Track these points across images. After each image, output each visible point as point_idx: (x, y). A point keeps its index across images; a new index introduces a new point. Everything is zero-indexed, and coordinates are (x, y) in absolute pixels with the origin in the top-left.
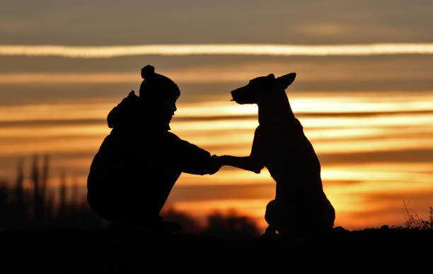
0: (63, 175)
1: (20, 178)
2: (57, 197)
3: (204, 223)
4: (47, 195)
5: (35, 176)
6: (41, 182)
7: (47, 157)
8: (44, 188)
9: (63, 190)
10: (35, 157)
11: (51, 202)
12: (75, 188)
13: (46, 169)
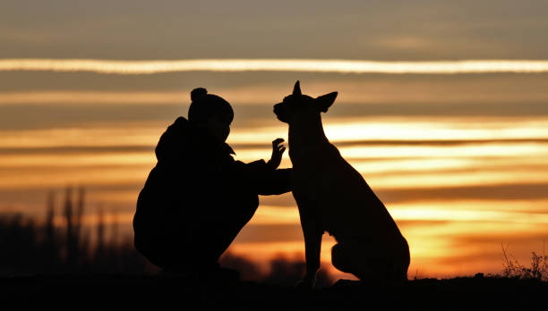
0: (101, 213)
1: (51, 215)
2: (94, 238)
3: (266, 269)
4: (82, 234)
5: (68, 212)
6: (74, 220)
7: (82, 190)
8: (79, 226)
9: (101, 228)
10: (69, 190)
11: (87, 241)
12: (115, 226)
13: (81, 204)
